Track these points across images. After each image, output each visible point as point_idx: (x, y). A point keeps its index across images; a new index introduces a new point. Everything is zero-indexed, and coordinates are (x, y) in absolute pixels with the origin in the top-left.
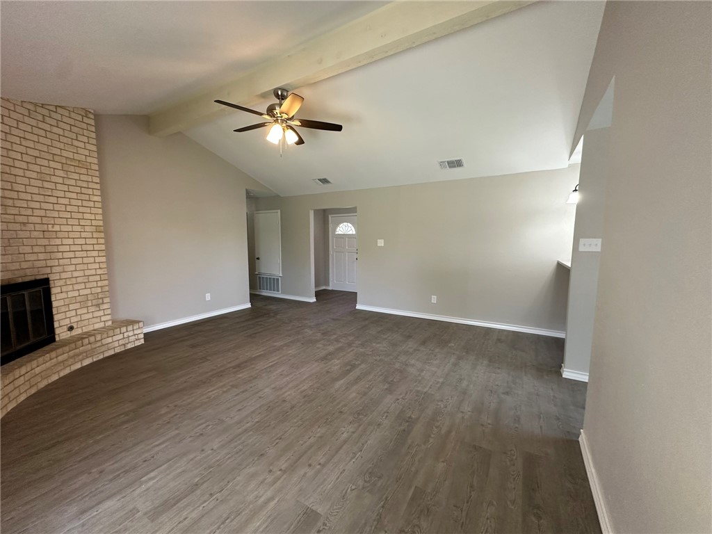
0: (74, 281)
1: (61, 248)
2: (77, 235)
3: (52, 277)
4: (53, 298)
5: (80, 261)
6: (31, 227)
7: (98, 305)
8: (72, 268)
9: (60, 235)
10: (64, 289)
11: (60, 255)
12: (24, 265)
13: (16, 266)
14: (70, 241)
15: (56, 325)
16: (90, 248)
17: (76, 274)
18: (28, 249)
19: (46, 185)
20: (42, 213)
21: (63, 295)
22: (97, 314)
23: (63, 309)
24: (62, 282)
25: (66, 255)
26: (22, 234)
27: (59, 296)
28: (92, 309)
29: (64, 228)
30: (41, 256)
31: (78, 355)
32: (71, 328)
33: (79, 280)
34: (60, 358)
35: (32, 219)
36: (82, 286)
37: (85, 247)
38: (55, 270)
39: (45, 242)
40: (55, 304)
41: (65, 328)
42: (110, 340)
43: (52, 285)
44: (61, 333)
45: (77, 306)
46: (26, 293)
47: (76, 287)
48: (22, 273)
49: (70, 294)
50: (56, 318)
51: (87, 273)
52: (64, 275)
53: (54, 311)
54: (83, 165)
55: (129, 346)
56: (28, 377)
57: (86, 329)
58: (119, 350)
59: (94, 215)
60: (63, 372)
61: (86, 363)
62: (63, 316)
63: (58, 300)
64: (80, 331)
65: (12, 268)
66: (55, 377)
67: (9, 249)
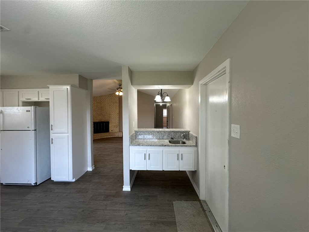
1: (112, 117)
2: (114, 115)
3: (110, 121)
9: (112, 115)
12: (106, 119)
15: (109, 129)
16: (116, 117)
23: (111, 127)
28: (116, 128)
29: (112, 113)
30: (108, 118)
33: (114, 122)
36: (114, 124)
39: (109, 116)
42: (116, 134)
43: (110, 123)
44: (110, 131)
45: (113, 127)
46: (104, 123)
49: (112, 125)
52: (112, 121)
53: (109, 127)
54: (116, 102)
55: (119, 136)
56: (101, 135)
57: (115, 131)
58: (117, 136)
59: (117, 111)
60: (107, 137)
61: (111, 137)
62: (111, 129)
63: (110, 125)
64: (113, 131)
65: (104, 119)
66: (106, 137)
67: (104, 117)
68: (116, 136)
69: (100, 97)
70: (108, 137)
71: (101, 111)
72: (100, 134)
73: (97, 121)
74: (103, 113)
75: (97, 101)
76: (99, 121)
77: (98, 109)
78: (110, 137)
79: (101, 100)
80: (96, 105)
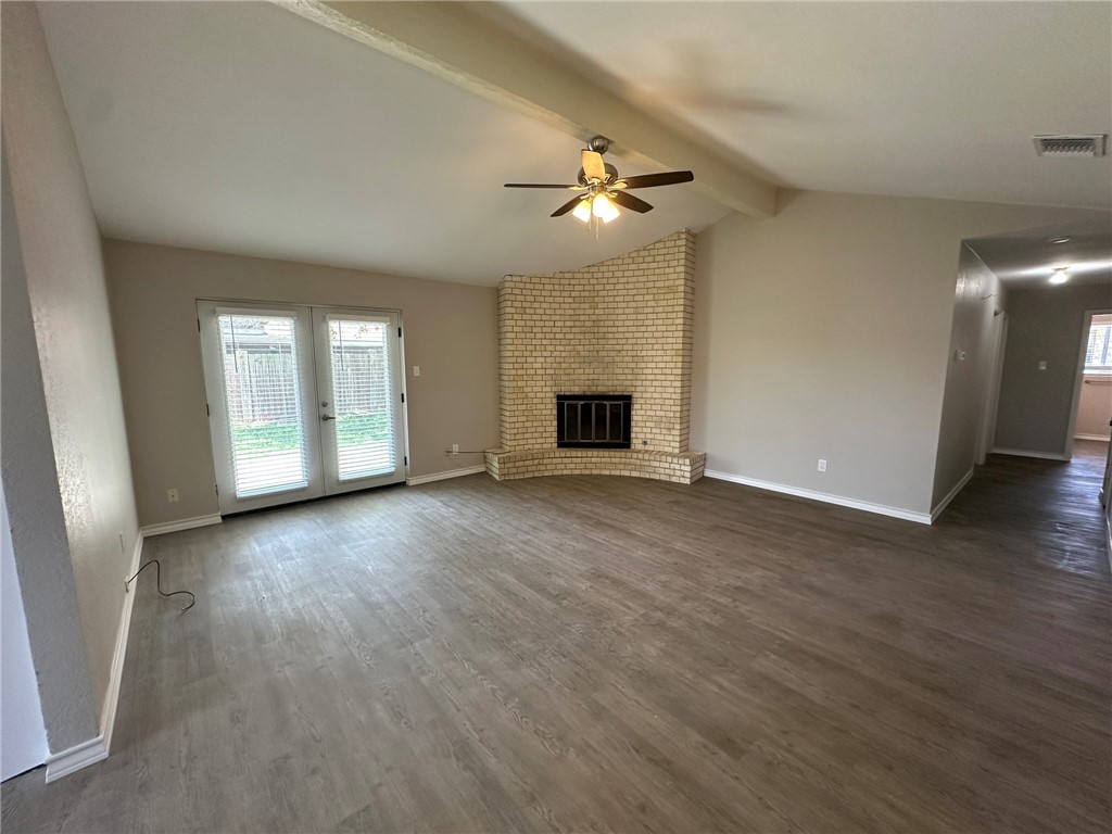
0: (652, 401)
1: (646, 371)
2: (659, 359)
3: (635, 395)
4: (633, 413)
5: (659, 383)
6: (624, 353)
7: (669, 429)
8: (652, 389)
9: (646, 359)
10: (644, 407)
11: (643, 377)
12: (616, 383)
13: (610, 383)
14: (653, 365)
15: (633, 435)
16: (669, 371)
17: (655, 395)
18: (620, 371)
19: (639, 317)
20: (634, 341)
21: (642, 412)
22: (667, 437)
23: (641, 424)
24: (642, 401)
25: (649, 377)
26: (617, 359)
27: (639, 412)
28: (664, 431)
29: (649, 353)
30: (629, 377)
31: (630, 464)
32: (645, 443)
33: (657, 401)
34: (613, 460)
35: (625, 347)
36: (659, 407)
37: (665, 371)
38: (639, 389)
39: (633, 365)
40: (634, 418)
41: (640, 441)
42: (656, 464)
43: (634, 401)
44: (636, 443)
45: (653, 425)
46: (607, 403)
47: (654, 407)
48: (613, 389)
49: (649, 413)
50: (634, 429)
51: (664, 396)
52: (645, 395)
53: (633, 424)
54: (671, 290)
55: (674, 479)
56: (584, 460)
57: (657, 449)
58: (663, 478)
59: (676, 339)
60: (613, 473)
61: (634, 474)
62: (640, 430)
63: (637, 415)
64: (651, 448)
65: (607, 384)
66: (607, 472)
67: (607, 371)
68: (657, 477)
69: (592, 270)
70: (617, 473)
71: (595, 341)
72: (579, 454)
73: (577, 389)
74: (601, 354)
75: (573, 294)
76: (585, 389)
77: (577, 330)
78: (627, 473)
79: (597, 288)
80: (571, 312)
